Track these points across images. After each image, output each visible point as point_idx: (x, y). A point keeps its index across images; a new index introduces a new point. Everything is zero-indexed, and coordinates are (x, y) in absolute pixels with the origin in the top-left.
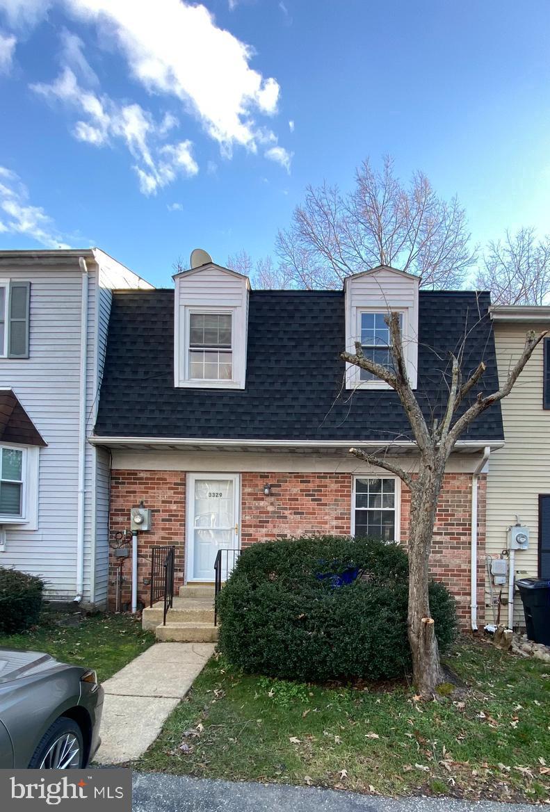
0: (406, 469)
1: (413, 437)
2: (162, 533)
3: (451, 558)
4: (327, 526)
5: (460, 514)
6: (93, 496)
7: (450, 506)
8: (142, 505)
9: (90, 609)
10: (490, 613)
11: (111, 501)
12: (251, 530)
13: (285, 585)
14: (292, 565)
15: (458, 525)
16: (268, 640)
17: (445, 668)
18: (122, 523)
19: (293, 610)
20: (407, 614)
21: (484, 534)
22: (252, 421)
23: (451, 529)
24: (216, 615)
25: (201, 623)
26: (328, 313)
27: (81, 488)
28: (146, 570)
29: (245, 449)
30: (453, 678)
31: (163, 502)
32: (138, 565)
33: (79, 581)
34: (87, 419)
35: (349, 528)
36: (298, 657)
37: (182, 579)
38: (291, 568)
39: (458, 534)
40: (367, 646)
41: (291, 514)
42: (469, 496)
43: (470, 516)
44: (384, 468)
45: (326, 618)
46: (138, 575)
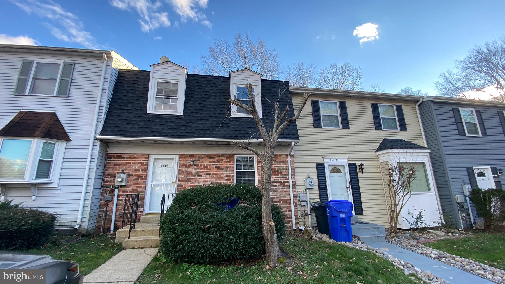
0: (259, 151)
1: (261, 138)
2: (133, 187)
3: (281, 194)
4: (223, 180)
5: (284, 173)
6: (94, 167)
7: (279, 169)
8: (123, 172)
9: (84, 232)
10: (301, 220)
11: (105, 170)
12: (183, 184)
13: (199, 210)
14: (203, 199)
15: (283, 177)
16: (189, 242)
17: (281, 250)
18: (110, 182)
19: (203, 223)
20: (262, 222)
21: (295, 182)
23: (281, 179)
24: (160, 231)
25: (151, 236)
26: (223, 85)
27: (88, 163)
28: (121, 208)
29: (182, 143)
30: (286, 254)
31: (135, 170)
32: (117, 205)
33: (79, 216)
34: (97, 127)
35: (234, 180)
36: (205, 250)
37: (142, 212)
38: (203, 201)
39: (284, 182)
40: (242, 240)
41: (204, 174)
42: (287, 164)
43: (288, 173)
44: (249, 150)
45: (220, 227)
46: (116, 211)
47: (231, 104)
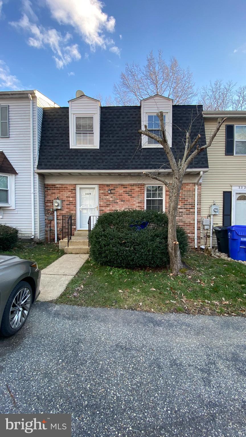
0: (167, 181)
1: (170, 168)
2: (67, 210)
3: (186, 219)
4: (135, 206)
5: (190, 200)
6: (37, 195)
7: (186, 197)
8: (58, 198)
9: (38, 241)
10: (203, 241)
11: (45, 197)
12: (103, 208)
13: (117, 229)
14: (120, 221)
15: (189, 205)
16: (110, 252)
17: (183, 263)
18: (50, 206)
19: (120, 239)
20: (167, 241)
21: (200, 208)
22: (103, 162)
23: (186, 206)
24: (89, 243)
25: (83, 246)
26: (134, 116)
27: (32, 191)
28: (60, 225)
29: (100, 174)
30: (186, 266)
31: (67, 197)
32: (57, 223)
33: (33, 230)
34: (34, 163)
35: (144, 207)
36: (122, 258)
37: (75, 229)
38: (119, 222)
39: (189, 208)
40: (151, 253)
41: (120, 201)
42: (194, 192)
43: (194, 201)
44: (158, 180)
45: (134, 242)
46: (57, 227)
47: (142, 135)
